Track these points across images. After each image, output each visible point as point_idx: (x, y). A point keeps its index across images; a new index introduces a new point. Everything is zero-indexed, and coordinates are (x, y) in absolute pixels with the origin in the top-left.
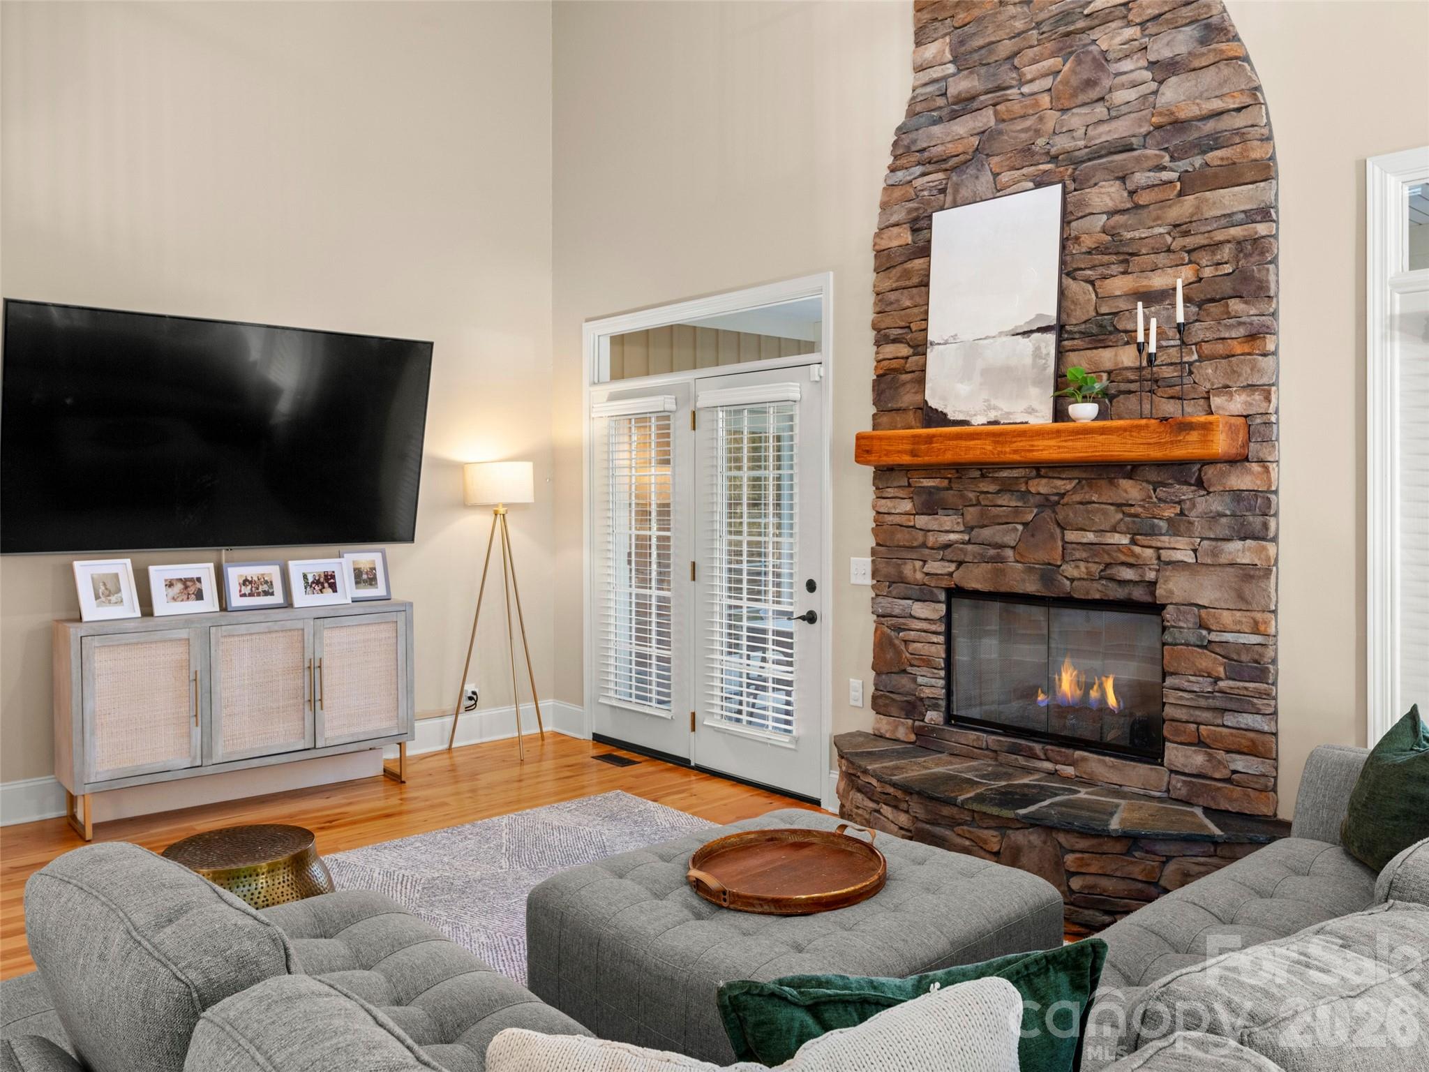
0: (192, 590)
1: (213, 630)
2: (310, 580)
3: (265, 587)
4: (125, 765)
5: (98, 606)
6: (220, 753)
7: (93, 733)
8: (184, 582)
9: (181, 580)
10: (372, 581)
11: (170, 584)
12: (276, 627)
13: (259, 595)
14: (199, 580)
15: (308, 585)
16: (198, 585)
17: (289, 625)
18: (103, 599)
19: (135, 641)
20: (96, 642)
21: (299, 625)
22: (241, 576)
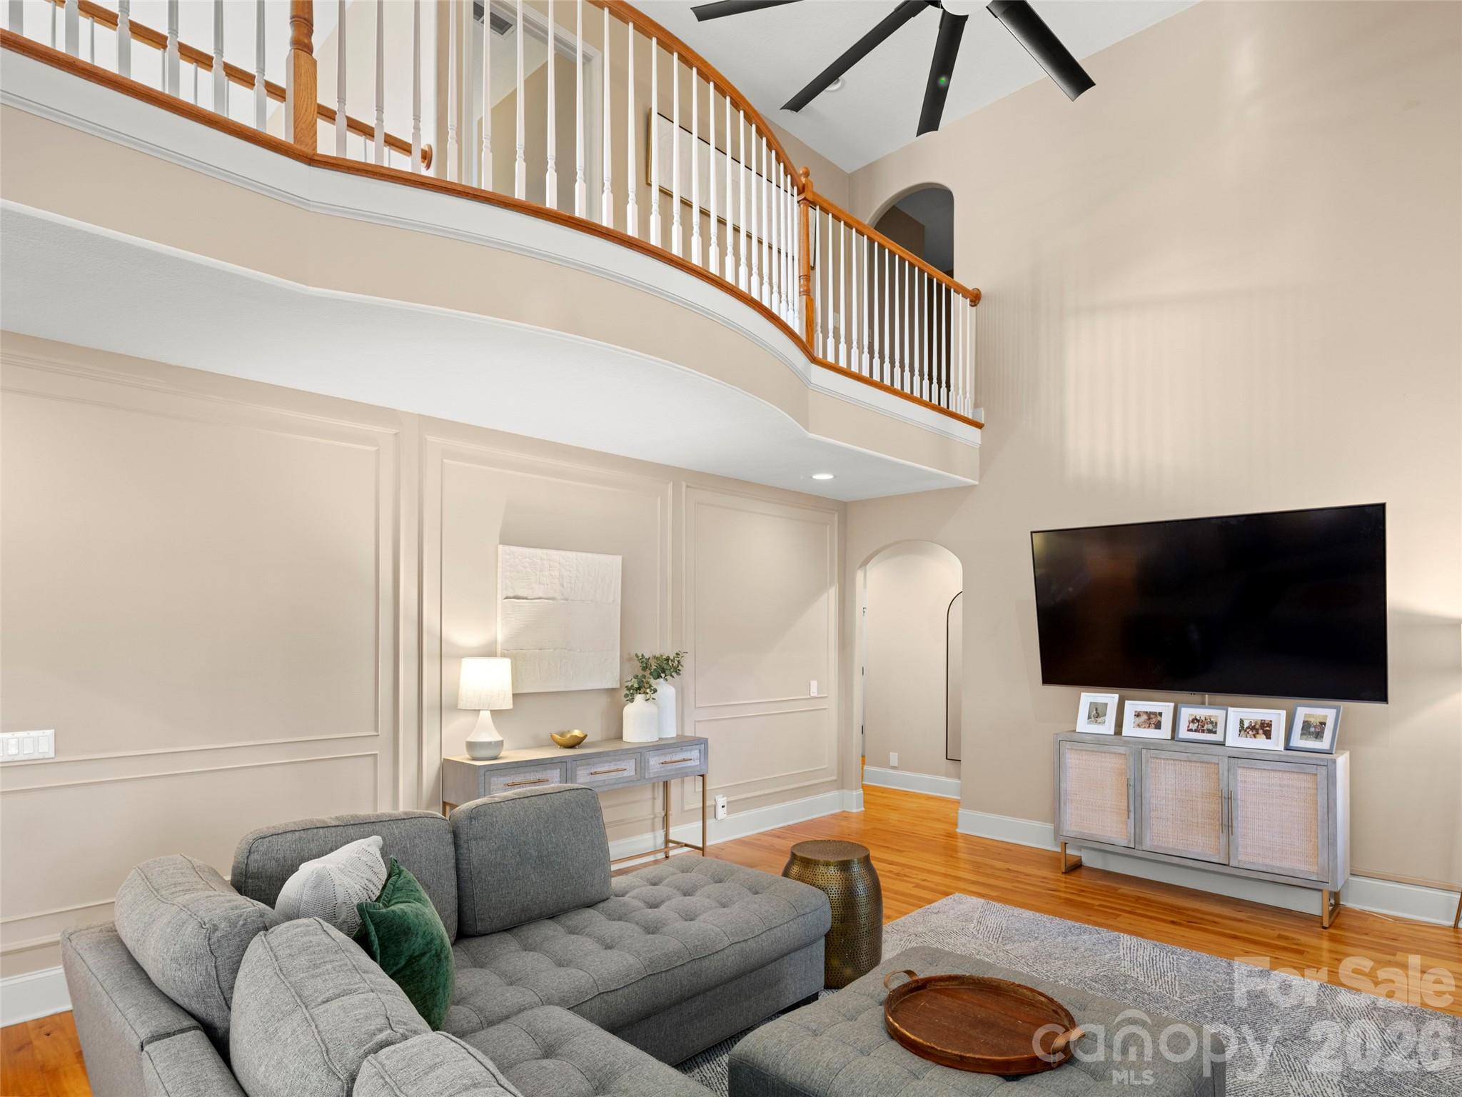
0: (1153, 721)
1: (1144, 751)
2: (1246, 724)
3: (1210, 727)
4: (1085, 831)
5: (1088, 723)
6: (1148, 843)
7: (1065, 804)
8: (1149, 714)
9: (1147, 712)
10: (1319, 735)
11: (1138, 715)
12: (1194, 758)
13: (1203, 731)
14: (1160, 714)
15: (1242, 728)
16: (1159, 718)
17: (1205, 758)
18: (1093, 719)
19: (1091, 749)
20: (1068, 745)
21: (1215, 760)
22: (1192, 715)
